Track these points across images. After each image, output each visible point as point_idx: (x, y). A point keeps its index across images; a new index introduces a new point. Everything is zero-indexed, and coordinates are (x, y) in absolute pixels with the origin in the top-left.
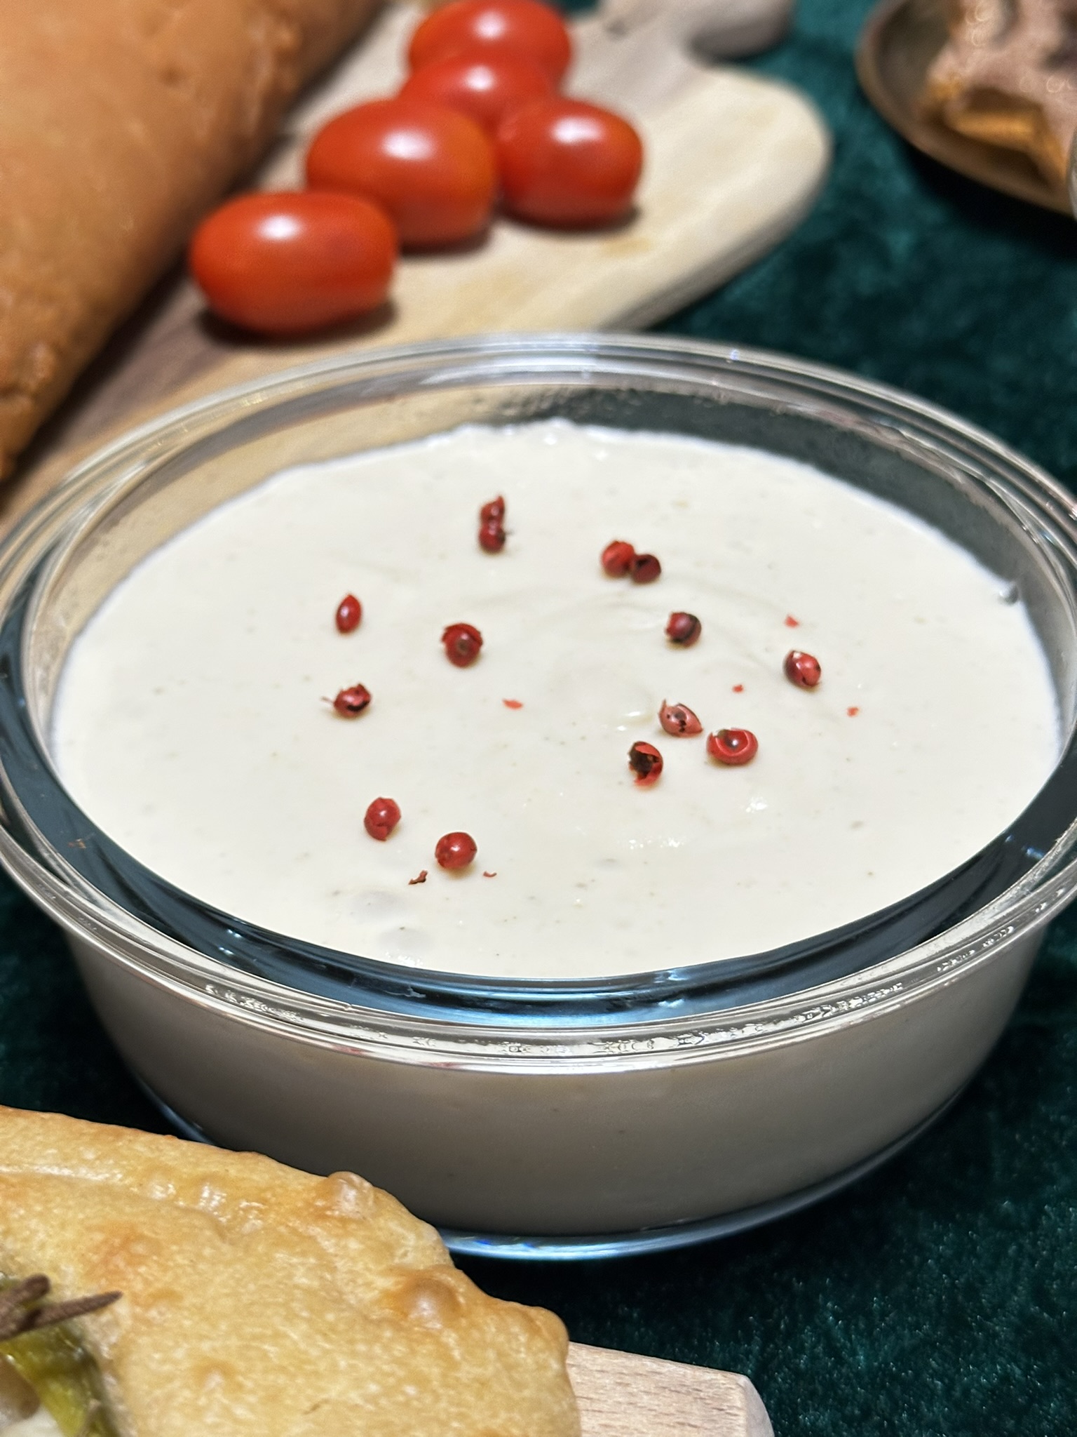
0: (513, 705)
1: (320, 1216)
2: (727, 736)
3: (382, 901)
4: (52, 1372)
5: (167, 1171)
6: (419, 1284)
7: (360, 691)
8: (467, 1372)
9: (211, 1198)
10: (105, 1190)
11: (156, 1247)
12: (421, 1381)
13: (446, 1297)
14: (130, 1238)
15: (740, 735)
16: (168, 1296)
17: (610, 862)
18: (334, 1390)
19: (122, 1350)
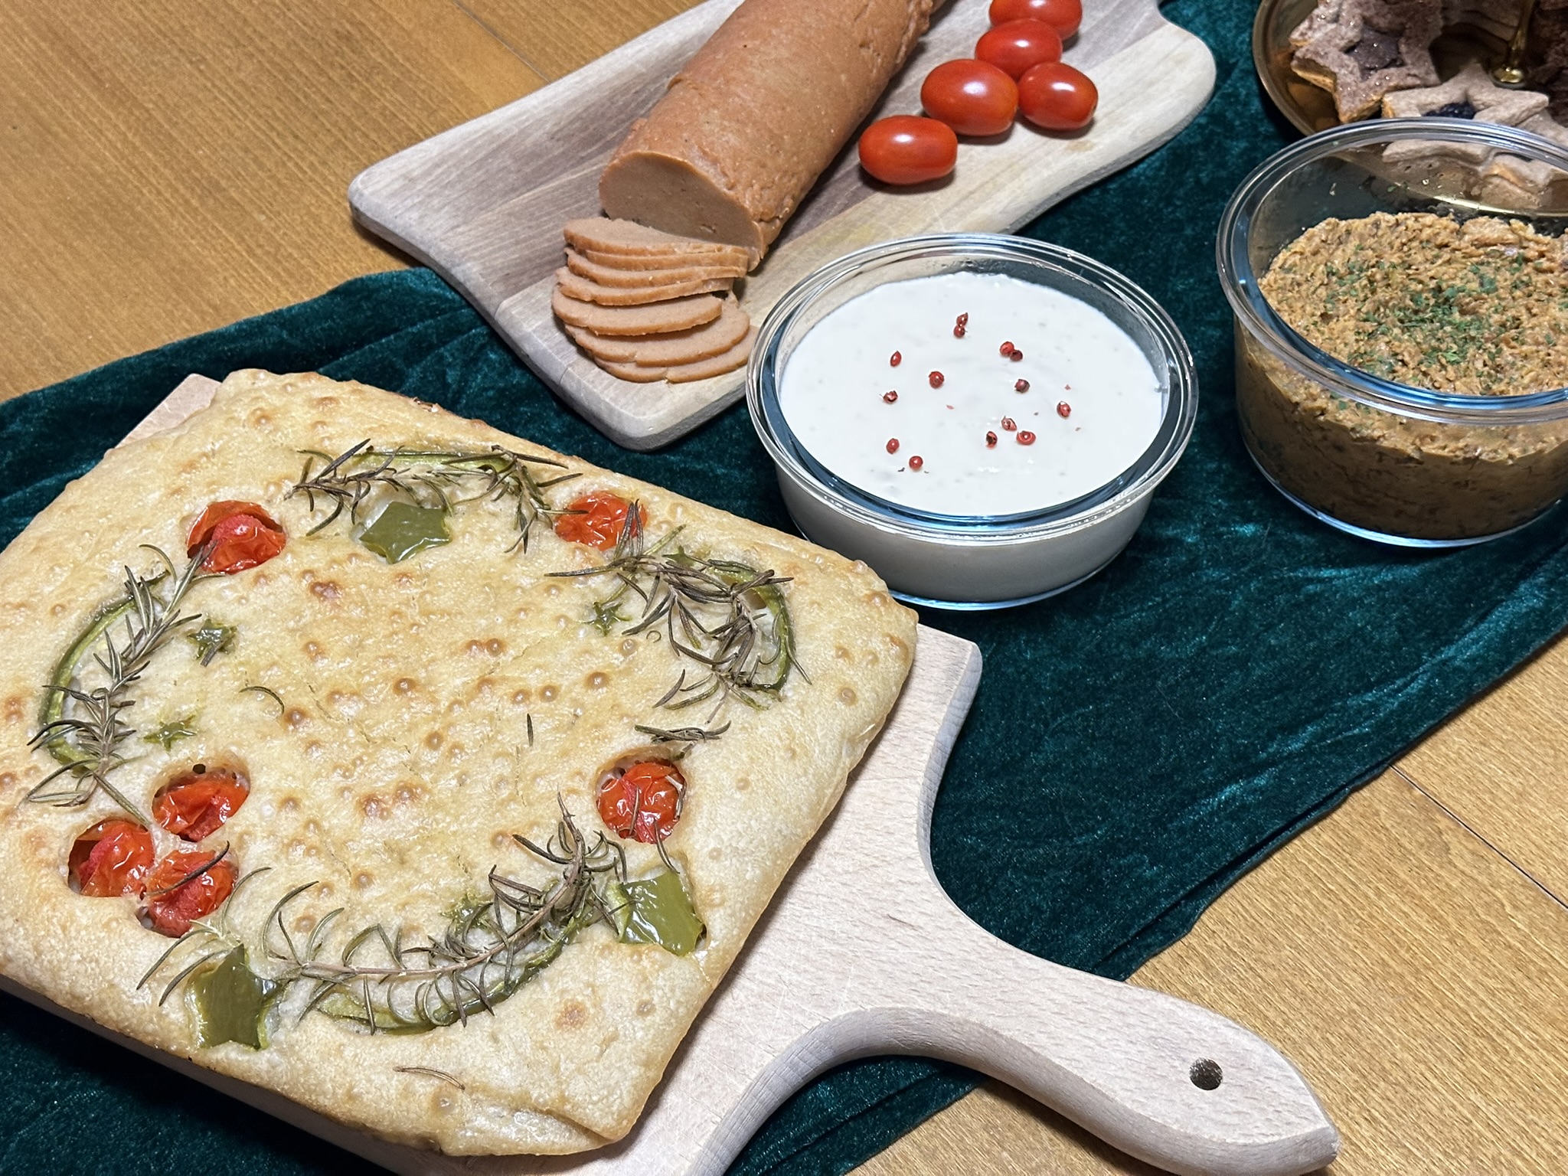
0: (950, 407)
1: (851, 571)
2: (1024, 433)
3: (888, 476)
4: (770, 598)
5: (807, 551)
6: (876, 594)
7: (894, 394)
8: (885, 618)
9: (819, 561)
10: (788, 552)
11: (803, 571)
12: (872, 618)
13: (884, 599)
14: (795, 567)
15: (1029, 434)
16: (805, 584)
17: (970, 474)
18: (847, 615)
19: (791, 595)
